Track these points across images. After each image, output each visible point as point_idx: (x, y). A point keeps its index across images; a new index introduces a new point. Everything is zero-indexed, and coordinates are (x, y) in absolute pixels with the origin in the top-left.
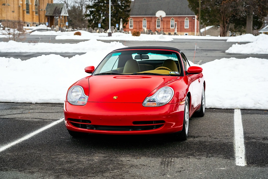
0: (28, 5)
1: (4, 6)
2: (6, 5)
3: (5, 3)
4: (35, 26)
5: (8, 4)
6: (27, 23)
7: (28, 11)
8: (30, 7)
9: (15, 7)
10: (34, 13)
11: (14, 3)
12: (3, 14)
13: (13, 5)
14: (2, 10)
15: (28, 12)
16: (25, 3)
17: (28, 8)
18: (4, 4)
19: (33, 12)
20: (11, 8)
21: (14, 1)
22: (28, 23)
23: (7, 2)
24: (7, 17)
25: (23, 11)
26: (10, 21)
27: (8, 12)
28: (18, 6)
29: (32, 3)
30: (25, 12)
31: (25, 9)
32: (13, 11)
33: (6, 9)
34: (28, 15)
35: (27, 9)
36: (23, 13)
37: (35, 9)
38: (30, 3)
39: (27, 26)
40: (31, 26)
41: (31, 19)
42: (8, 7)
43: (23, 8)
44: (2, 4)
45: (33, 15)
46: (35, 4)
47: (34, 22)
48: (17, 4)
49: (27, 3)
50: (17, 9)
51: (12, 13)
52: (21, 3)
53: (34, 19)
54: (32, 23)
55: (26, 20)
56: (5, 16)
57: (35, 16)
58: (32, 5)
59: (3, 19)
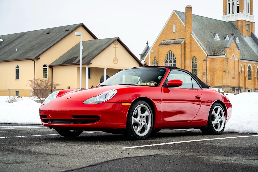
0: (249, 72)
1: (224, 73)
2: (227, 72)
3: (226, 70)
4: (257, 92)
5: (229, 71)
6: (248, 89)
7: (250, 77)
8: (252, 74)
9: (235, 74)
10: (256, 80)
11: (234, 70)
12: (223, 80)
13: (234, 72)
14: (223, 76)
15: (250, 79)
16: (247, 70)
17: (250, 74)
18: (225, 72)
19: (255, 78)
20: (231, 75)
21: (234, 69)
22: (250, 89)
23: (227, 69)
24: (227, 84)
25: (245, 77)
26: (230, 86)
27: (228, 78)
28: (238, 72)
29: (254, 70)
30: (247, 79)
31: (247, 75)
32: (234, 77)
33: (226, 75)
34: (250, 81)
35: (249, 76)
36: (245, 80)
37: (257, 76)
38: (252, 70)
39: (248, 91)
40: (252, 91)
41: (253, 85)
42: (228, 74)
43: (245, 75)
44: (223, 71)
45: (255, 81)
46: (257, 71)
47: (256, 88)
48: (238, 71)
49: (249, 70)
50: (238, 75)
51: (232, 79)
52: (243, 70)
53: (256, 85)
54: (254, 89)
55: (247, 86)
56: (225, 82)
57: (256, 83)
58: (254, 71)
59: (223, 85)
